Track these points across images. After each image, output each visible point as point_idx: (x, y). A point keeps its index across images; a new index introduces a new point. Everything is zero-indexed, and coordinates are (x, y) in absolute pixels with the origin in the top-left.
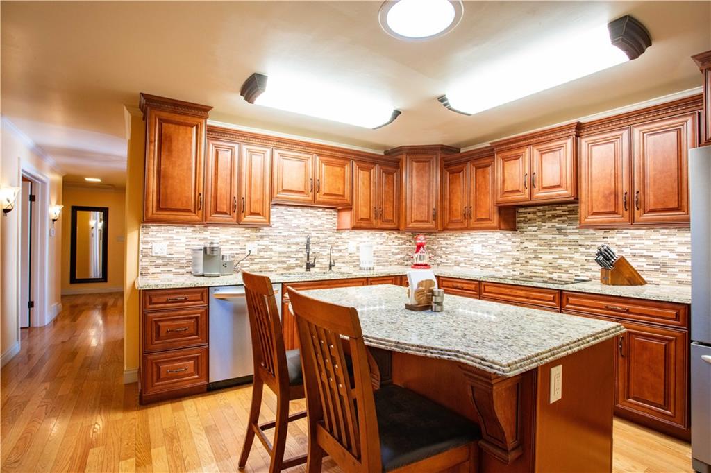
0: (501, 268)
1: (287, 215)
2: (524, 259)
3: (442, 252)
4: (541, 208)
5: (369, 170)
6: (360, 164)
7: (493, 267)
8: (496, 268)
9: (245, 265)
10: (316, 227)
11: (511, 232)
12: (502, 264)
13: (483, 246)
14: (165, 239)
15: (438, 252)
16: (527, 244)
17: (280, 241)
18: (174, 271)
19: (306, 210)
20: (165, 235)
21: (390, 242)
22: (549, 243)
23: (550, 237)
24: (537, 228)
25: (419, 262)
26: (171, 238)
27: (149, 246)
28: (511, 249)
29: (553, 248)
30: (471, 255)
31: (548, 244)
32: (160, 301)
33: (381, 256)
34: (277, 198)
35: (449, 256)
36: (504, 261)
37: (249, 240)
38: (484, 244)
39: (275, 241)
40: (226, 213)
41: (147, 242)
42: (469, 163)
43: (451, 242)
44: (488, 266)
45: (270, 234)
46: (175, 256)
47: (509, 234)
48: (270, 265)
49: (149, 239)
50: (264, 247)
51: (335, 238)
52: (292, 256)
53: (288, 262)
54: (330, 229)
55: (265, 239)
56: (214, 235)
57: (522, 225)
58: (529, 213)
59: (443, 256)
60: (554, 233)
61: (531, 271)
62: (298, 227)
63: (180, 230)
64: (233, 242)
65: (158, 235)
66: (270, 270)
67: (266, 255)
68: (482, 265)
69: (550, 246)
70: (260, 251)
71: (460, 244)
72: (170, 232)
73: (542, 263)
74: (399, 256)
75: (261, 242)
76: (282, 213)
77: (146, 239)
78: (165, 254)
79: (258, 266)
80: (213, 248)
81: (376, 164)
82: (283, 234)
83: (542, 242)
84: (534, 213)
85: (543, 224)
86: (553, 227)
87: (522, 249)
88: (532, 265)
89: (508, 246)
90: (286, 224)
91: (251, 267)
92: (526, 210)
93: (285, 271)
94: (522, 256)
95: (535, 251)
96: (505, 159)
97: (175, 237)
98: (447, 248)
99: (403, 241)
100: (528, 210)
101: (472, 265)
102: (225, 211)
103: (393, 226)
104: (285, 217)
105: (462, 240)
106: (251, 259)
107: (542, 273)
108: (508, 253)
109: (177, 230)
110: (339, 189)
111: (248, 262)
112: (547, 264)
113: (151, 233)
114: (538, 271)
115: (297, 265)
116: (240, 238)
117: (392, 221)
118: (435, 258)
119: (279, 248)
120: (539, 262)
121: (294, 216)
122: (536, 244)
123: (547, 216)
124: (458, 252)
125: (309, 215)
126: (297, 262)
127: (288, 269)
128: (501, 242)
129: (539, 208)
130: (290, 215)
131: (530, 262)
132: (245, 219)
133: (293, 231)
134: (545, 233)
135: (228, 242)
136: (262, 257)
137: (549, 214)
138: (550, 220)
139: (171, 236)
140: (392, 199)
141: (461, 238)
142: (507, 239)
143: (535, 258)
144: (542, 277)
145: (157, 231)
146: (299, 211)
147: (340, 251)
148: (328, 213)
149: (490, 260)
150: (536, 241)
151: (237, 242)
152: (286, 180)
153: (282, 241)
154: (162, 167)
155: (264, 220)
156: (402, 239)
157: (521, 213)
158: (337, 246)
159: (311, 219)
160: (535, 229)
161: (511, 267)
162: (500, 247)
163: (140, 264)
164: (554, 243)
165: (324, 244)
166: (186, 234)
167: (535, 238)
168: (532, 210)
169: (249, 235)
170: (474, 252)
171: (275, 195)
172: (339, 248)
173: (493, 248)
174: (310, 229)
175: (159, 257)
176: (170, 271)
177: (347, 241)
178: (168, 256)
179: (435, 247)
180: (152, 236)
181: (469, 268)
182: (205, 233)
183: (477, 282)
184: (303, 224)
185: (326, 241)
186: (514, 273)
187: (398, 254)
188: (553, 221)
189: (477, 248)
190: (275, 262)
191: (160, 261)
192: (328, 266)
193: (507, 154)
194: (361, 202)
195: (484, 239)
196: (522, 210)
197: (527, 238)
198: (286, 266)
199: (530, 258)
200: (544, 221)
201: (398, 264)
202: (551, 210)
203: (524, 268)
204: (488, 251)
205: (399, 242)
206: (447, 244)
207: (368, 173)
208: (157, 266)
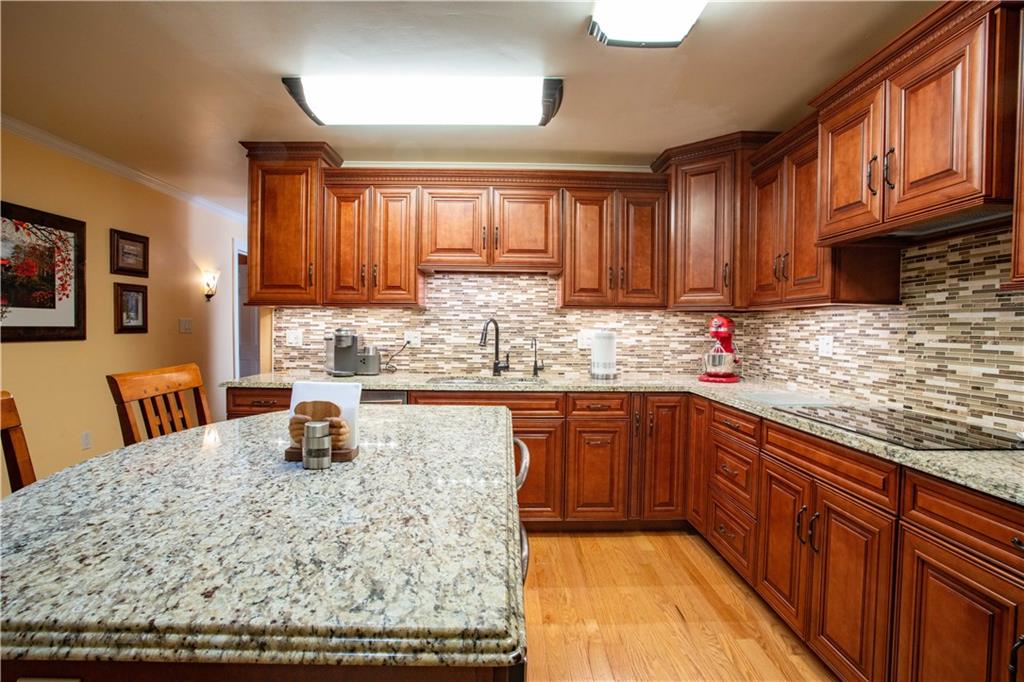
0: (866, 393)
1: (467, 287)
2: (914, 372)
3: (771, 352)
4: (958, 241)
5: (599, 202)
6: (578, 194)
7: (853, 389)
8: (857, 390)
9: (403, 363)
10: (517, 305)
11: (889, 307)
12: (870, 382)
13: (836, 339)
14: (301, 325)
15: (765, 351)
16: (922, 336)
17: (456, 327)
18: (312, 366)
19: (499, 278)
20: (300, 320)
21: (668, 331)
22: (975, 333)
23: (977, 317)
24: (946, 294)
25: (712, 370)
26: (307, 324)
27: (282, 334)
28: (888, 347)
29: (985, 347)
30: (816, 358)
31: (973, 335)
32: (245, 403)
33: (646, 356)
34: (429, 261)
35: (781, 360)
36: (873, 376)
37: (410, 326)
38: (838, 334)
39: (448, 327)
40: (352, 288)
41: (280, 329)
42: (786, 158)
43: (784, 331)
44: (844, 384)
45: (441, 318)
46: (312, 347)
47: (885, 312)
48: (441, 364)
49: (283, 325)
50: (431, 336)
51: (552, 323)
52: (476, 351)
53: (469, 361)
54: (544, 309)
55: (432, 324)
56: (360, 319)
57: (912, 288)
58: (930, 259)
59: (773, 360)
60: (987, 305)
61: (929, 405)
62: (486, 306)
63: (318, 313)
64: (387, 329)
65: (292, 320)
66: (440, 370)
67: (435, 348)
68: (833, 382)
69: (979, 341)
70: (424, 342)
71: (798, 335)
72: (306, 316)
73: (957, 385)
74: (687, 357)
75: (427, 330)
76: (459, 284)
77: (279, 325)
78: (301, 344)
79: (423, 365)
80: (341, 337)
81: (612, 190)
82: (459, 318)
83: (957, 332)
84: (940, 256)
85: (962, 284)
86: (987, 290)
87: (911, 350)
88: (931, 388)
89: (882, 340)
90: (467, 302)
91: (411, 365)
92: (922, 252)
93: (465, 375)
94: (911, 365)
95: (940, 355)
96: (836, 132)
97: (312, 322)
98: (778, 343)
99: (697, 330)
100: (928, 251)
101: (816, 380)
102: (351, 285)
103: (657, 301)
104: (465, 291)
105: (801, 327)
106: (412, 354)
107: (955, 412)
108: (881, 358)
109: (316, 313)
110: (536, 241)
111: (407, 358)
112: (968, 390)
113: (284, 318)
114: (945, 406)
115: (484, 366)
116: (396, 324)
117: (650, 291)
118: (761, 362)
119: (453, 339)
120: (950, 384)
121: (480, 288)
122: (944, 337)
123: (973, 261)
124: (795, 352)
125: (505, 287)
126: (485, 361)
127: (469, 370)
128: (869, 331)
129: (952, 242)
130: (473, 287)
131: (929, 381)
132: (380, 297)
133: (477, 312)
134: (966, 307)
135: (379, 330)
136: (428, 352)
137: (976, 255)
138: (979, 272)
139: (307, 321)
140: (649, 252)
141: (800, 322)
142: (879, 325)
143: (941, 372)
144: (954, 423)
145: (292, 315)
146: (488, 280)
147: (562, 345)
148: (540, 282)
149: (847, 371)
150: (944, 328)
151: (392, 330)
152: (441, 233)
153: (460, 327)
154: (266, 232)
155: (408, 296)
156: (695, 324)
157: (911, 260)
158: (557, 337)
159: (508, 293)
160: (942, 297)
161: (885, 391)
162: (868, 342)
163: (274, 356)
164: (988, 333)
165: (533, 332)
166: (327, 318)
167: (939, 320)
168: (934, 250)
169: (408, 320)
170: (820, 355)
171: (425, 257)
172: (561, 340)
173: (854, 344)
174: (506, 308)
175: (294, 348)
176: (307, 367)
177: (577, 328)
178: (304, 347)
179: (761, 341)
180: (288, 322)
181: (811, 386)
182: (349, 316)
183: (758, 419)
184: (494, 301)
185: (535, 329)
186: (893, 405)
187: (686, 352)
188: (988, 273)
189: (825, 345)
190: (448, 360)
191: (295, 354)
192: (532, 369)
193: (840, 117)
194: (582, 259)
195: (837, 325)
196: (914, 252)
197: (924, 321)
198: (465, 366)
199: (927, 372)
200: (964, 277)
201: (686, 371)
202: (984, 245)
203: (913, 394)
204: (843, 351)
205: (690, 330)
206: (778, 335)
207: (597, 208)
208: (292, 359)
